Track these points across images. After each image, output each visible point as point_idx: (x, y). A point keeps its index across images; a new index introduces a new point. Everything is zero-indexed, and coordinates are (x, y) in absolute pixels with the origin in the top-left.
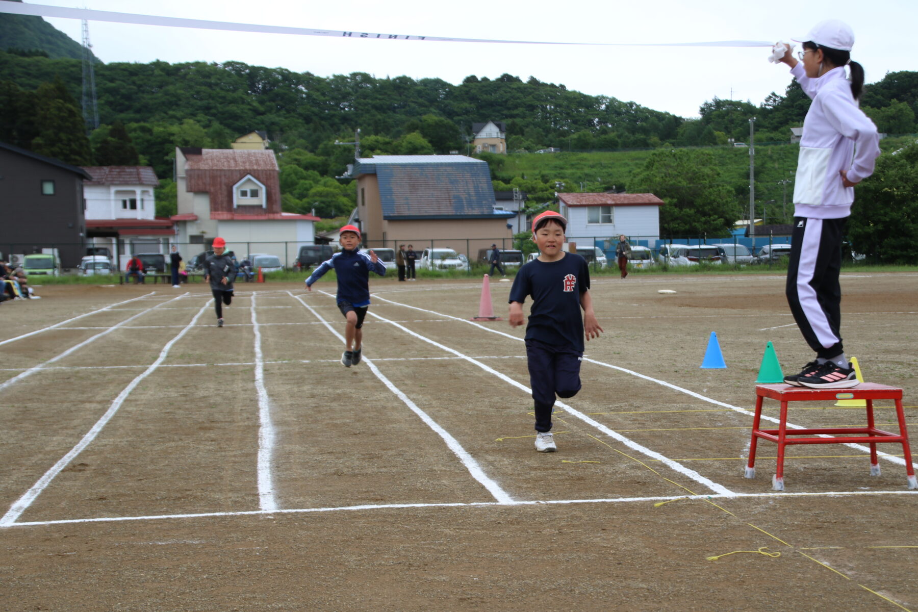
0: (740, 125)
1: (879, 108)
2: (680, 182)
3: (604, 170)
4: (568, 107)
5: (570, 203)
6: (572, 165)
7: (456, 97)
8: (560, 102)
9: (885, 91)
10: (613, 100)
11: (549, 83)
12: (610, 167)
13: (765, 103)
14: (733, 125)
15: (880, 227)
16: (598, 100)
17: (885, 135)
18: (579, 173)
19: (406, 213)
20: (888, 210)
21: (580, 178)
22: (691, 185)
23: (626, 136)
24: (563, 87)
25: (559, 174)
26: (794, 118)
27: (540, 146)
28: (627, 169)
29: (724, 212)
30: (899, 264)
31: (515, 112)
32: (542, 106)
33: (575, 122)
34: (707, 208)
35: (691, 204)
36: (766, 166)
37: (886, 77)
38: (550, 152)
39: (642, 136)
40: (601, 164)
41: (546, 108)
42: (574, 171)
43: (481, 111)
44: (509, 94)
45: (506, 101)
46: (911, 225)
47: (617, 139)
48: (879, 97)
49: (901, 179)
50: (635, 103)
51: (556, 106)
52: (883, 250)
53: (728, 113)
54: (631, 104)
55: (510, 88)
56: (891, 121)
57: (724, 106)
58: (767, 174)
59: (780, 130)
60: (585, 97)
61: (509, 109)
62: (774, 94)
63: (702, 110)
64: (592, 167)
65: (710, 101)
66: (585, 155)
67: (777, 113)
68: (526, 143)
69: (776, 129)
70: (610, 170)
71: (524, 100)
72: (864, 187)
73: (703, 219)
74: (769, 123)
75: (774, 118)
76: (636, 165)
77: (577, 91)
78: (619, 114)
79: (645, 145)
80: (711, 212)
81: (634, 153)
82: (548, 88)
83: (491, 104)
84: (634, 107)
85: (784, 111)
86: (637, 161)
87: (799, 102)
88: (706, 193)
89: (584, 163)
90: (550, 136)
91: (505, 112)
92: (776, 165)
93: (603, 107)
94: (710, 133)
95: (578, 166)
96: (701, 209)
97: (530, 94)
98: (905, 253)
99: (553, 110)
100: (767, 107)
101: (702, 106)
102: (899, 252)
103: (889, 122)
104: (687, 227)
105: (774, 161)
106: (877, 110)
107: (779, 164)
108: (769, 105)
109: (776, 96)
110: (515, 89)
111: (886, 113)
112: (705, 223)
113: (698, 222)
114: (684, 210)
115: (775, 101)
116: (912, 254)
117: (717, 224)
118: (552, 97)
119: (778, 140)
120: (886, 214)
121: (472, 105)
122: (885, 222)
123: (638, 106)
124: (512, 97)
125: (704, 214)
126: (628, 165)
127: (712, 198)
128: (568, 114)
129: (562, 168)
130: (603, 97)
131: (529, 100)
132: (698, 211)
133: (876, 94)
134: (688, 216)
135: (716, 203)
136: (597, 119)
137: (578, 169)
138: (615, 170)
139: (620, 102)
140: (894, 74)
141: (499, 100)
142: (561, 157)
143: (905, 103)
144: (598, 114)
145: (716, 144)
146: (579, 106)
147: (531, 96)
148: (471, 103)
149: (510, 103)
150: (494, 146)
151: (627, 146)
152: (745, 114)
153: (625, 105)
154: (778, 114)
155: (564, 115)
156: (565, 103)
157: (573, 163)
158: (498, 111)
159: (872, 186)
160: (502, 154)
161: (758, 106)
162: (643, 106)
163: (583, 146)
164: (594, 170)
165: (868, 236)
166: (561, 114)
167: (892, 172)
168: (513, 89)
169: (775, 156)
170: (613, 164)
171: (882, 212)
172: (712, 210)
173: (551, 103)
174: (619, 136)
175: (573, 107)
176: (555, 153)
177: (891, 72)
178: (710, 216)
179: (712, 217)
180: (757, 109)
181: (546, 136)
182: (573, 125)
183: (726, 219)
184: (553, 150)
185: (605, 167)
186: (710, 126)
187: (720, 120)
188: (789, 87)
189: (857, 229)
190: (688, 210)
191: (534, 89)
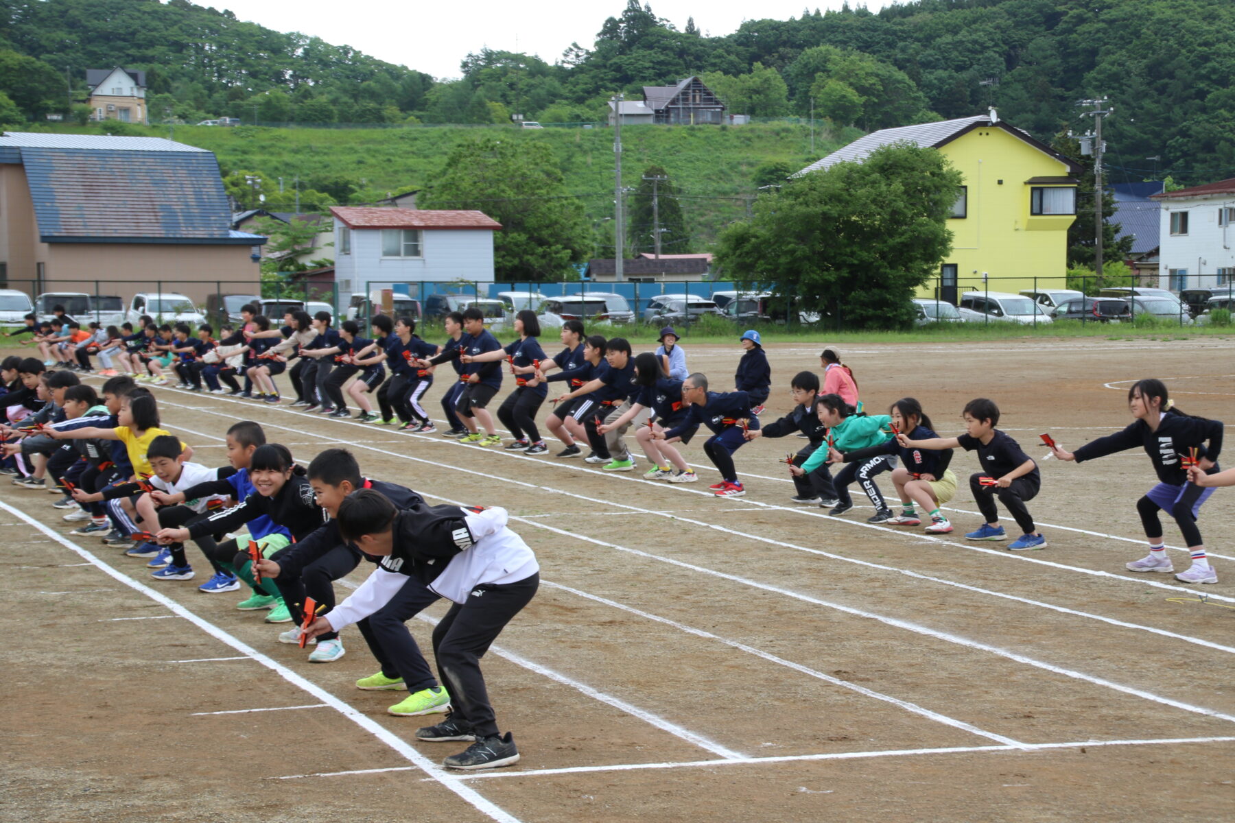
0: (526, 92)
1: (736, 75)
2: (503, 191)
3: (317, 158)
4: (241, 48)
5: (354, 222)
6: (263, 148)
7: (42, 20)
8: (227, 39)
9: (741, 48)
10: (316, 41)
11: (206, 7)
12: (325, 154)
13: (563, 58)
14: (513, 92)
15: (845, 273)
16: (290, 40)
17: (748, 117)
18: (274, 161)
19: (81, 232)
20: (855, 249)
21: (276, 169)
22: (521, 197)
23: (346, 103)
24: (229, 14)
25: (242, 161)
26: (609, 85)
27: (202, 113)
28: (355, 157)
29: (569, 239)
30: (870, 329)
31: (150, 52)
32: (197, 45)
33: (253, 75)
34: (545, 233)
35: (519, 226)
36: (573, 160)
37: (742, 26)
38: (223, 125)
39: (372, 105)
40: (310, 147)
41: (203, 48)
42: (266, 157)
43: (90, 47)
44: (138, 22)
45: (133, 34)
46: (888, 271)
47: (331, 107)
48: (733, 57)
49: (874, 201)
50: (351, 48)
51: (220, 47)
52: (848, 308)
53: (504, 72)
54: (346, 50)
55: (139, 11)
56: (754, 97)
57: (498, 60)
58: (576, 173)
59: (588, 102)
60: (269, 33)
61: (139, 46)
62: (575, 45)
63: (465, 65)
64: (296, 151)
65: (477, 52)
66: (282, 131)
67: (581, 76)
68: (180, 108)
69: (580, 100)
70: (326, 158)
71: (165, 33)
72: (824, 214)
73: (540, 250)
74: (570, 91)
75: (578, 84)
76: (368, 151)
77: (256, 23)
78: (325, 64)
79: (379, 120)
80: (552, 240)
81: (363, 132)
82: (205, 16)
83: (107, 37)
84: (351, 55)
85: (592, 73)
86: (371, 146)
87: (615, 60)
88: (544, 209)
89: (282, 144)
90: (216, 96)
91: (132, 51)
92: (589, 160)
93: (299, 52)
94: (481, 104)
95: (272, 150)
96: (536, 234)
97: (176, 22)
98: (879, 312)
99: (216, 52)
100: (566, 65)
101: (465, 59)
102: (871, 312)
103: (751, 97)
104: (516, 261)
105: (585, 152)
106: (733, 78)
107: (594, 158)
108: (569, 63)
109: (579, 48)
110: (149, 13)
111: (747, 84)
112: (544, 256)
113: (532, 255)
114: (511, 235)
115: (577, 56)
116: (890, 315)
117: (561, 258)
118: (212, 31)
119: (588, 119)
120: (853, 254)
121: (74, 37)
122: (851, 266)
123: (357, 53)
124: (144, 27)
125: (541, 242)
126: (356, 152)
127: (553, 217)
128: (240, 60)
129: (245, 152)
130: (300, 36)
131: (173, 33)
132: (531, 238)
133: (729, 53)
134: (516, 245)
135: (558, 226)
136: (290, 72)
137: (272, 154)
138: (333, 158)
139: (327, 45)
140: (753, 23)
141: (121, 31)
142: (243, 134)
143: (774, 69)
144: (292, 64)
145: (491, 122)
146: (259, 49)
147: (176, 27)
148: (70, 33)
149: (139, 37)
150: (126, 110)
151: (347, 120)
152: (532, 74)
153: (336, 50)
154: (583, 78)
155: (235, 63)
156: (236, 41)
157: (264, 144)
158: (121, 49)
159: (834, 210)
160: (140, 124)
161: (551, 63)
162: (365, 53)
163: (273, 115)
164: (299, 156)
165: (827, 286)
166: (230, 61)
167: (861, 192)
168: (144, 12)
169: (587, 145)
170: (330, 148)
171: (848, 250)
172: (551, 235)
173: (212, 41)
174: (334, 102)
175: (250, 49)
176: (231, 125)
177: (748, 20)
178: (550, 245)
179: (553, 248)
180: (550, 68)
181: (210, 96)
182: (251, 80)
183: (574, 251)
184: (228, 120)
185: (317, 153)
186: (480, 92)
187: (494, 83)
188: (599, 35)
189: (813, 276)
190: (515, 235)
191: (182, 15)
